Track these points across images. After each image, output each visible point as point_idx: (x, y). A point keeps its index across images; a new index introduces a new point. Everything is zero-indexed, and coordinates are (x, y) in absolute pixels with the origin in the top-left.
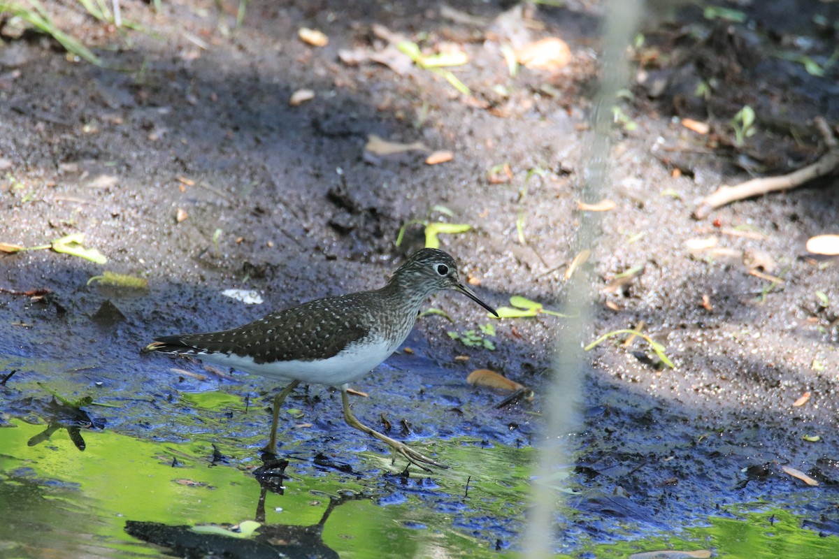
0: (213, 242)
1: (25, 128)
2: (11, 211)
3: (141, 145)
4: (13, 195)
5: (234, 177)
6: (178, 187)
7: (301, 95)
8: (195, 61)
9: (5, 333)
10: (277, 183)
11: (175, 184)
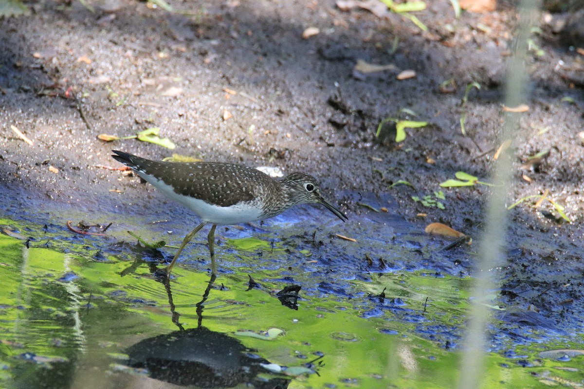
0: (249, 134)
1: (118, 54)
2: (109, 112)
3: (199, 67)
4: (110, 101)
5: (263, 89)
6: (224, 96)
7: (311, 31)
8: (236, 8)
9: (105, 197)
10: (293, 93)
11: (223, 93)
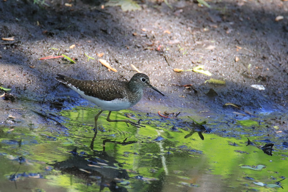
0: (248, 69)
1: (184, 29)
2: (179, 58)
3: (224, 35)
4: (180, 52)
5: (255, 46)
6: (236, 49)
7: (279, 18)
8: (243, 6)
9: (177, 99)
10: (270, 48)
11: (235, 48)
